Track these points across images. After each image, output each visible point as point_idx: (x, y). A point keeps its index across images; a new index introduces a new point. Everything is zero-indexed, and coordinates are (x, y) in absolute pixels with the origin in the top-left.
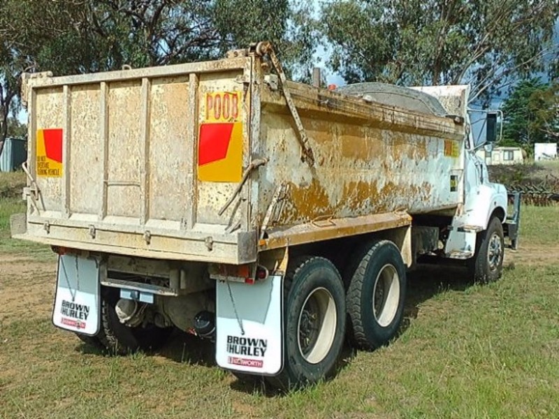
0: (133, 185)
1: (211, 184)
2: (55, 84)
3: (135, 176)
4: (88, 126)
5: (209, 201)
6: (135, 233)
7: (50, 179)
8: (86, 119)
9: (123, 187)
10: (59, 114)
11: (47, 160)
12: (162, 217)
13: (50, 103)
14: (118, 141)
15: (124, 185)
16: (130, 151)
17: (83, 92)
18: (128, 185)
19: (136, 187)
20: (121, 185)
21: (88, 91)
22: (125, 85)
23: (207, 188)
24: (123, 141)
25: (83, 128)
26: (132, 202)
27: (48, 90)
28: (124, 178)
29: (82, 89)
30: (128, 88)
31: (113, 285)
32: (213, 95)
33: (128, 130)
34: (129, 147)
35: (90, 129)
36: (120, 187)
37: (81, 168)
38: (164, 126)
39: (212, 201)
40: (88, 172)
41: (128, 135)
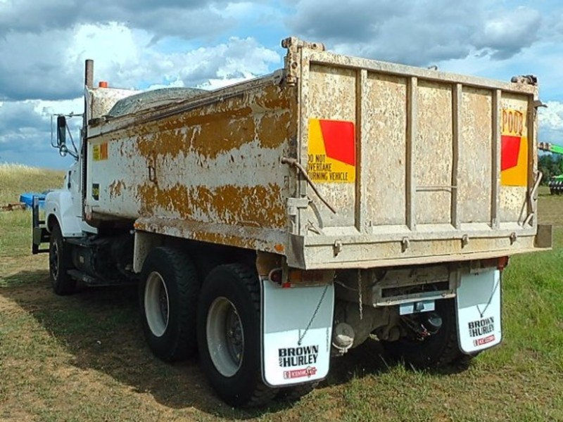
0: (443, 190)
1: (507, 188)
2: (351, 64)
3: (445, 181)
4: (389, 123)
5: (506, 203)
6: (454, 239)
7: (332, 185)
8: (387, 115)
9: (432, 193)
10: (345, 103)
11: (328, 160)
12: (470, 220)
13: (331, 87)
14: (426, 143)
15: (433, 191)
16: (441, 155)
17: (379, 82)
18: (436, 190)
19: (445, 192)
20: (429, 191)
21: (386, 82)
22: (430, 85)
23: (505, 192)
24: (432, 144)
25: (382, 124)
26: (441, 208)
27: (325, 68)
28: (433, 183)
29: (378, 79)
30: (434, 90)
31: (391, 303)
32: (508, 112)
33: (438, 133)
34: (439, 152)
35: (392, 128)
36: (427, 192)
37: (381, 172)
38: (472, 133)
39: (508, 202)
40: (389, 177)
41: (437, 138)
